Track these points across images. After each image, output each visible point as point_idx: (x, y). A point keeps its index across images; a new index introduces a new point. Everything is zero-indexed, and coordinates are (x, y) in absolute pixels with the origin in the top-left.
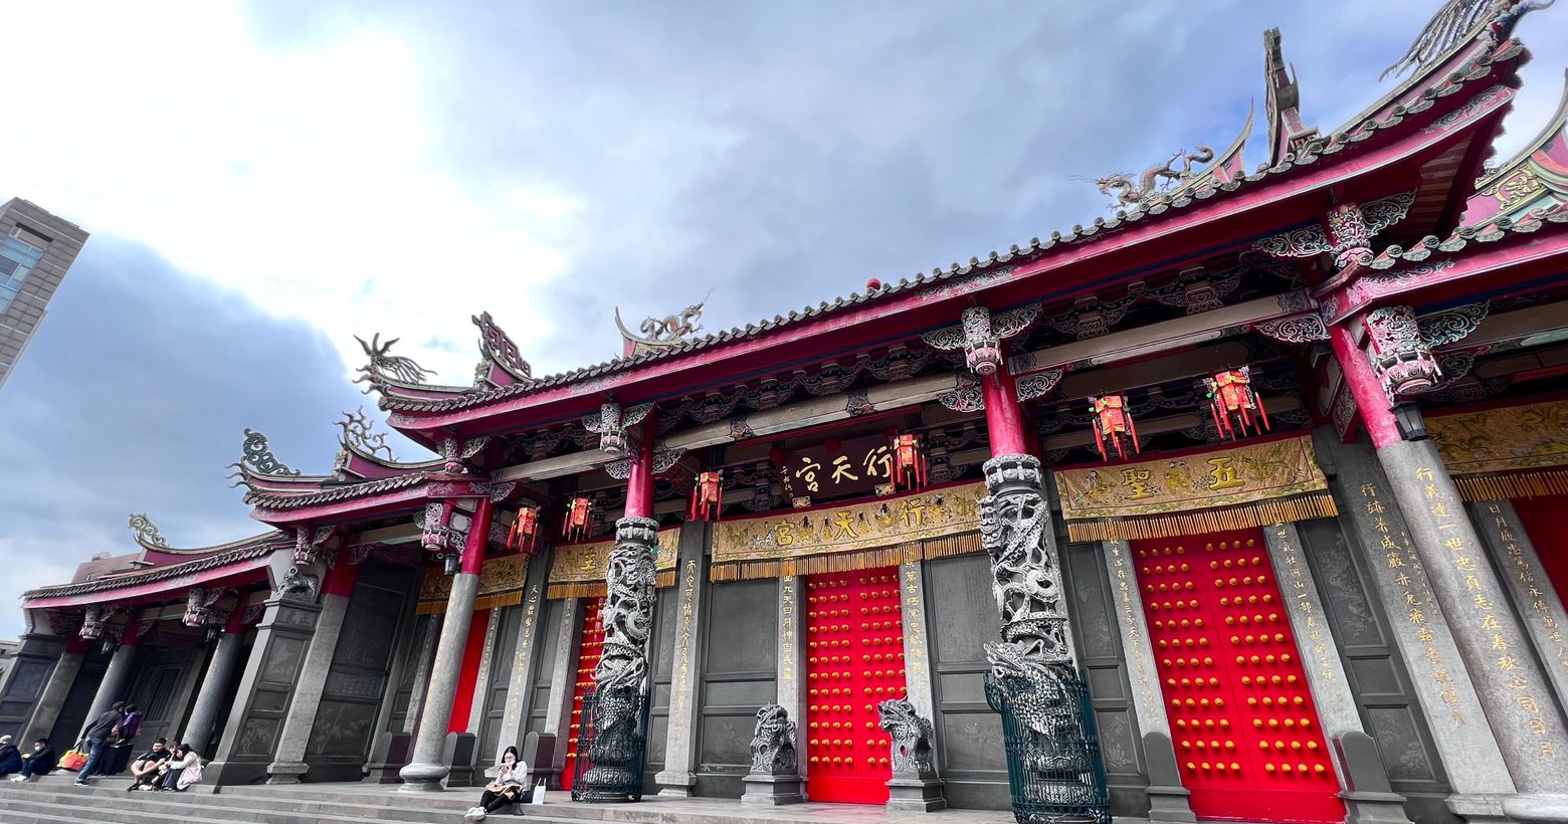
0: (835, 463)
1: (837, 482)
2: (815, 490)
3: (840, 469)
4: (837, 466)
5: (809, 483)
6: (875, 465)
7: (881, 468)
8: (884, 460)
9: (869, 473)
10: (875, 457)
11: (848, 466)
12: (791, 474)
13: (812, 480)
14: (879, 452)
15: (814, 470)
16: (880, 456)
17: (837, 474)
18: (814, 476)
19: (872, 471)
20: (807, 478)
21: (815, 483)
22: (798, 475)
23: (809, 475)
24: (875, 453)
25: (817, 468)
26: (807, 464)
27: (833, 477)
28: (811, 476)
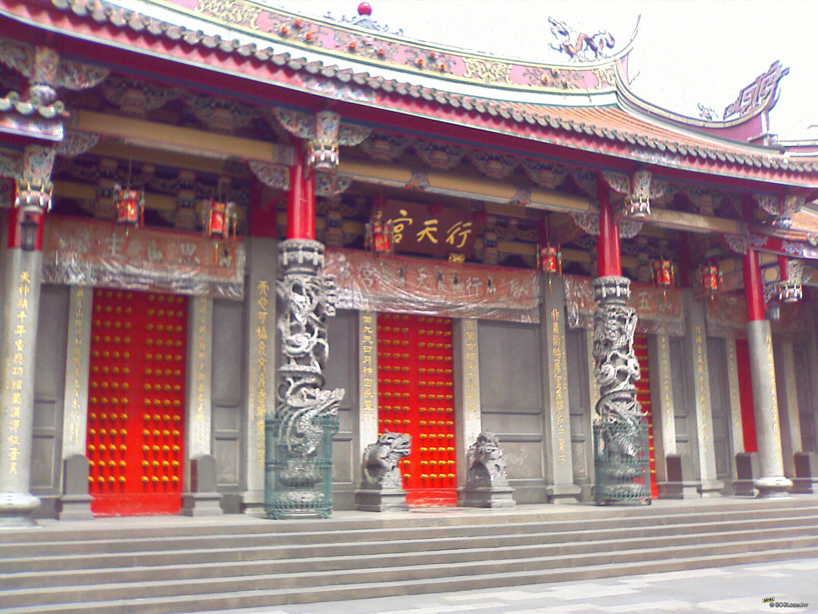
0: (427, 223)
1: (420, 240)
2: (398, 241)
3: (427, 230)
4: (425, 227)
5: (395, 234)
6: (456, 236)
7: (458, 239)
8: (465, 233)
9: (448, 241)
10: (459, 229)
11: (435, 229)
12: (384, 221)
13: (399, 231)
14: (465, 225)
15: (405, 223)
16: (463, 229)
17: (423, 233)
18: (402, 228)
19: (451, 239)
20: (395, 229)
21: (400, 235)
22: (389, 223)
23: (399, 226)
24: (461, 226)
25: (408, 222)
26: (402, 216)
27: (419, 234)
28: (399, 228)
